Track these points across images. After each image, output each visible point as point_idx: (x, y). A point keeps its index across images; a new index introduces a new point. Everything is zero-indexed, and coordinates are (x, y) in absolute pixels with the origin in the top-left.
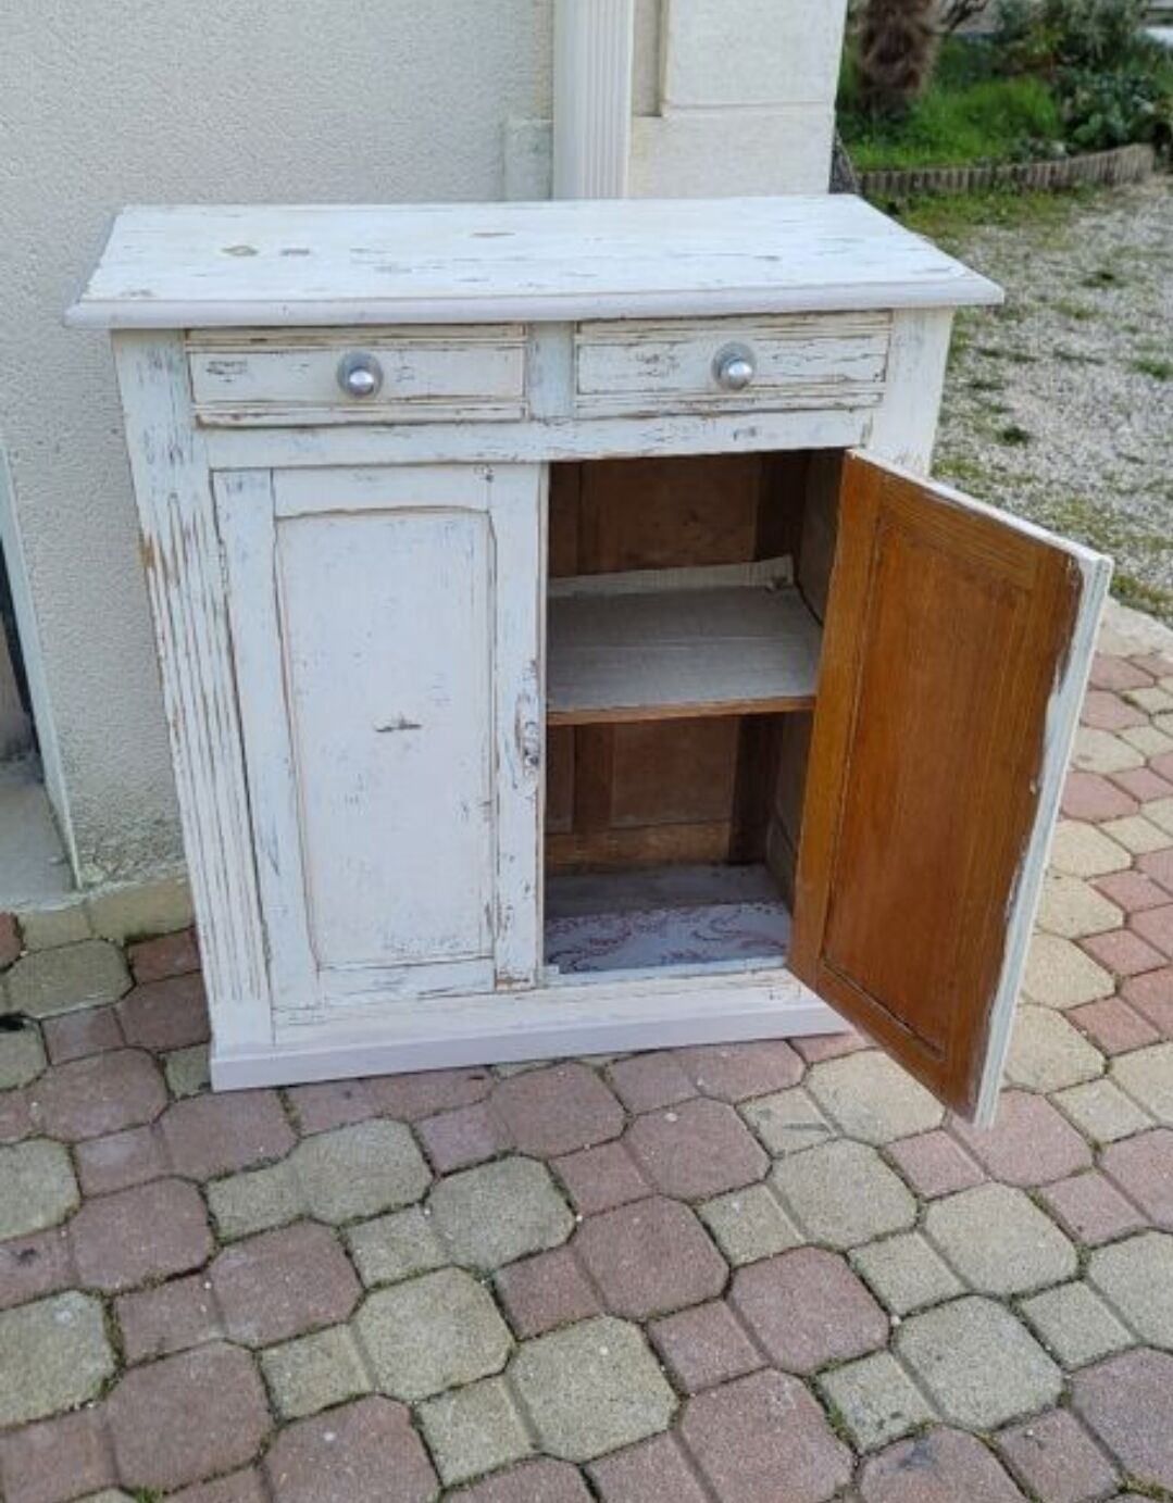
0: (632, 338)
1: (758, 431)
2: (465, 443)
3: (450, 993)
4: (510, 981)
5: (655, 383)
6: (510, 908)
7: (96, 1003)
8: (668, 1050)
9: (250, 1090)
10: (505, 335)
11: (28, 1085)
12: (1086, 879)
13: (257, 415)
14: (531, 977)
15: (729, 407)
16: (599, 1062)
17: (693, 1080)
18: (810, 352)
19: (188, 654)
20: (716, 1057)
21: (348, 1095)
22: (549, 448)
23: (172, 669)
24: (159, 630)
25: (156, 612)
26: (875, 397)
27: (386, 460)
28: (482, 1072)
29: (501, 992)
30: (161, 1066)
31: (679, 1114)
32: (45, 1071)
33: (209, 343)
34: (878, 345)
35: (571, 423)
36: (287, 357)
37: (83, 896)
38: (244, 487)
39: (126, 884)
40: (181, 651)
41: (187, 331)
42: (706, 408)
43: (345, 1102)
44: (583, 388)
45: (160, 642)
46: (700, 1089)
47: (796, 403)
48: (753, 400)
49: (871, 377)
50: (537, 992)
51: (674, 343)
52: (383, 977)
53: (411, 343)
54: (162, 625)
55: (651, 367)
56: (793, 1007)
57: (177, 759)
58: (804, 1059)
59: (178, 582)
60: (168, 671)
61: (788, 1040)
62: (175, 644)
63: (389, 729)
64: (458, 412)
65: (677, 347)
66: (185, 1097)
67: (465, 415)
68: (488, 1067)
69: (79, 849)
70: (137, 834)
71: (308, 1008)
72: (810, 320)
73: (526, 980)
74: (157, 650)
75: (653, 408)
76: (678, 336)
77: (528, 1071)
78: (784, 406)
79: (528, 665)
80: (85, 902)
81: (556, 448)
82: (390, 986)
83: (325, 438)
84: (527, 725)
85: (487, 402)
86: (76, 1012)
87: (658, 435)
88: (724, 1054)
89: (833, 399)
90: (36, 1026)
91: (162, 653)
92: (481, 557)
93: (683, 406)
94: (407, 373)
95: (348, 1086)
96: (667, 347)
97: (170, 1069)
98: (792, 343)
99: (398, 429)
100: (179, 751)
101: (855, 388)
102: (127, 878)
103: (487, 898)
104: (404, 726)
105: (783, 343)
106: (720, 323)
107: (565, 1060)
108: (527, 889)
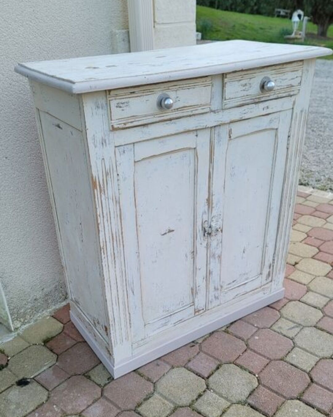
0: (240, 78)
1: (269, 107)
2: (191, 123)
3: (183, 320)
4: (199, 311)
5: (245, 93)
6: (199, 286)
7: (50, 365)
8: (240, 319)
9: (125, 375)
10: (206, 81)
11: (47, 401)
12: (301, 242)
13: (132, 122)
14: (204, 308)
15: (262, 100)
16: (223, 329)
17: (254, 326)
18: (284, 77)
19: (107, 220)
20: (254, 317)
21: (158, 365)
22: (215, 121)
23: (103, 227)
24: (98, 213)
25: (97, 207)
26: (298, 91)
27: (169, 134)
28: (193, 344)
29: (196, 316)
30: (89, 377)
31: (258, 336)
32: (49, 394)
33: (117, 95)
34: (299, 73)
35: (222, 111)
36: (142, 97)
37: (16, 333)
38: (125, 152)
39: (29, 324)
40: (105, 219)
41: (110, 91)
42: (257, 100)
43: (158, 367)
44: (227, 98)
45: (99, 217)
46: (257, 327)
47: (280, 95)
48: (269, 96)
49: (297, 84)
50: (206, 312)
51: (250, 79)
52: (163, 321)
53: (179, 88)
54: (99, 211)
55: (244, 88)
56: (271, 295)
57: (103, 261)
58: (277, 310)
59: (104, 192)
60: (101, 228)
61: (268, 306)
62: (103, 217)
63: (165, 234)
64: (192, 111)
65: (251, 80)
66: (106, 385)
67: (194, 113)
68: (193, 342)
69: (11, 317)
70: (29, 306)
71: (142, 340)
72: (285, 66)
73: (203, 309)
74: (97, 221)
75: (244, 102)
76: (251, 76)
77: (206, 339)
78: (277, 97)
79: (206, 201)
80: (18, 334)
81: (218, 121)
82: (165, 324)
83: (151, 128)
84: (205, 222)
85: (200, 107)
86: (45, 371)
87: (244, 112)
88: (255, 315)
89: (288, 93)
90: (33, 380)
91: (99, 222)
92: (192, 166)
93: (252, 100)
94: (178, 99)
95: (156, 362)
96: (249, 80)
97: (92, 378)
98: (280, 75)
99: (173, 121)
100: (105, 258)
101: (293, 89)
102: (29, 322)
103: (192, 286)
104: (170, 231)
105: (278, 75)
106: (262, 70)
107: (213, 332)
108: (204, 278)
